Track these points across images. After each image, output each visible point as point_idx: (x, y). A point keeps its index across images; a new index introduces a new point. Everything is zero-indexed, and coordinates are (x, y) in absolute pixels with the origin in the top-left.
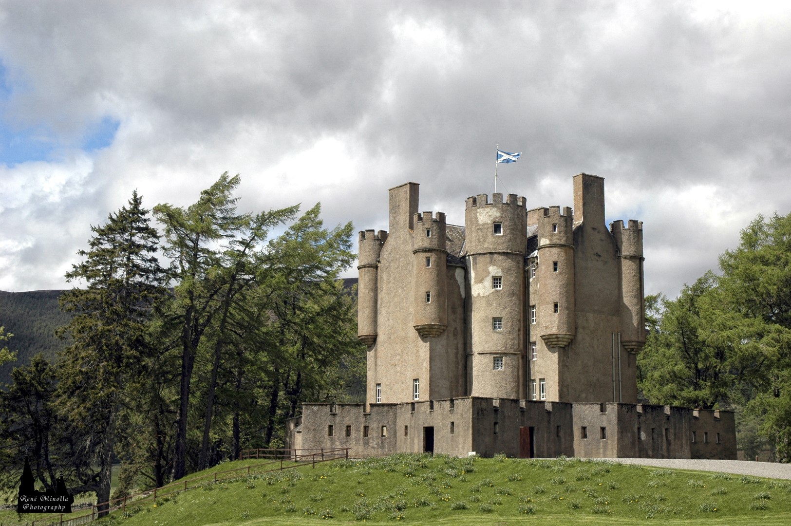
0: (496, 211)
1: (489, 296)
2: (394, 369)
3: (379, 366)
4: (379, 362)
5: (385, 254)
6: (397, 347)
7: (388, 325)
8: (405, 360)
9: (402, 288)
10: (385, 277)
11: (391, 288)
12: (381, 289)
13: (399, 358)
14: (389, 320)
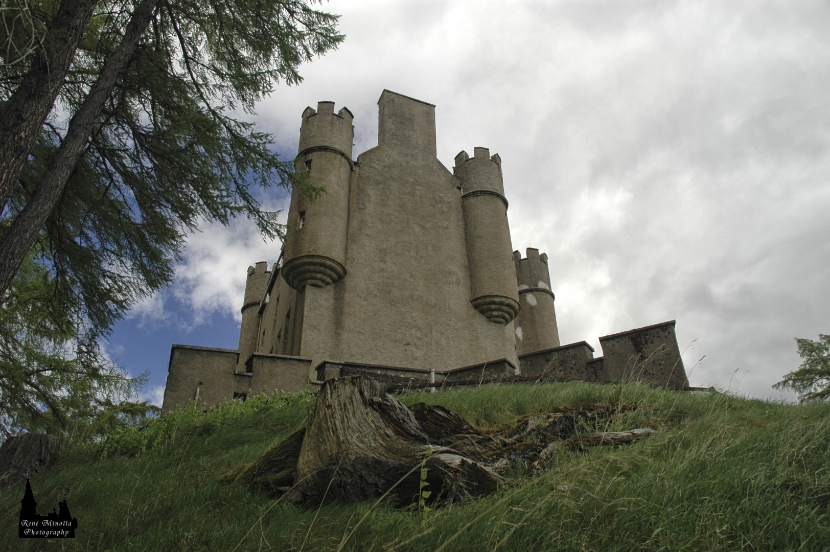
2: (403, 349)
3: (351, 331)
4: (348, 322)
5: (374, 162)
6: (413, 315)
7: (383, 270)
8: (437, 343)
9: (422, 227)
10: (372, 192)
11: (392, 217)
12: (361, 206)
13: (418, 334)
14: (385, 262)
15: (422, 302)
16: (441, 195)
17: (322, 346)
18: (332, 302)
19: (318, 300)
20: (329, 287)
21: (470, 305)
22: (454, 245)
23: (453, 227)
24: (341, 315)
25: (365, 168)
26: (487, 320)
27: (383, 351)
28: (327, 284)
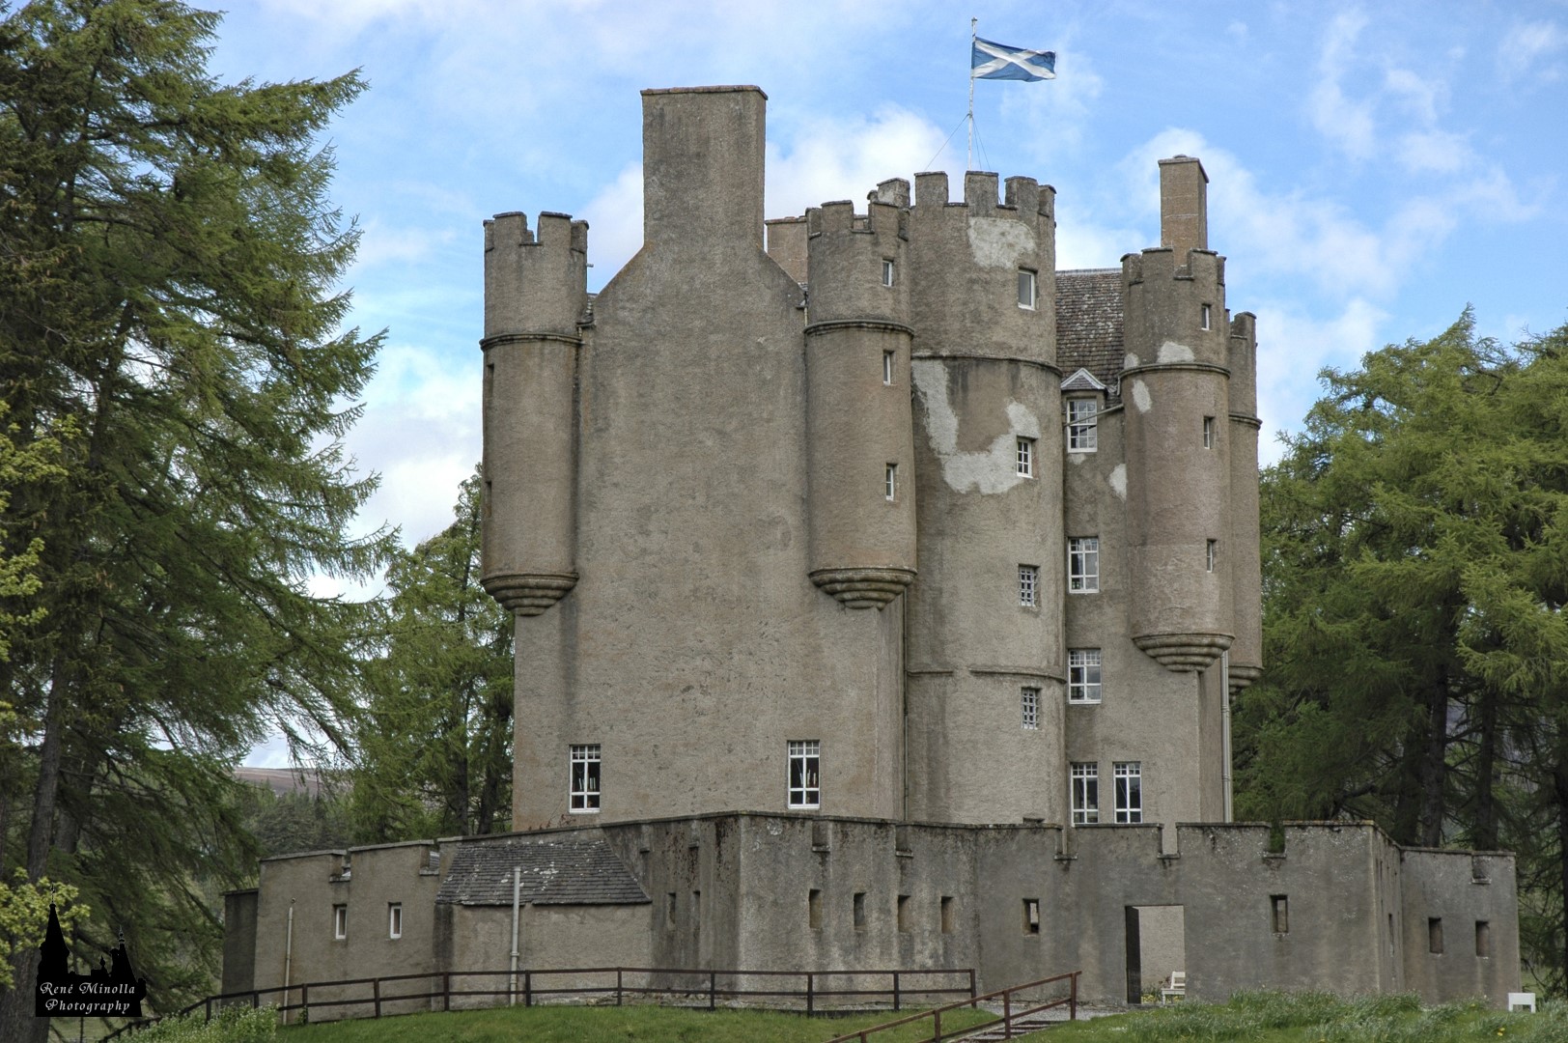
0: (1027, 234)
1: (1008, 494)
2: (679, 699)
3: (590, 684)
4: (587, 670)
5: (623, 308)
6: (698, 629)
7: (644, 551)
8: (740, 675)
9: (720, 432)
10: (621, 384)
11: (661, 427)
12: (601, 423)
13: (707, 665)
14: (647, 533)
15: (714, 599)
16: (761, 340)
17: (545, 721)
18: (557, 638)
19: (535, 640)
20: (551, 611)
21: (807, 583)
22: (780, 459)
23: (782, 415)
24: (574, 659)
25: (607, 328)
26: (841, 606)
27: (645, 710)
28: (547, 607)
